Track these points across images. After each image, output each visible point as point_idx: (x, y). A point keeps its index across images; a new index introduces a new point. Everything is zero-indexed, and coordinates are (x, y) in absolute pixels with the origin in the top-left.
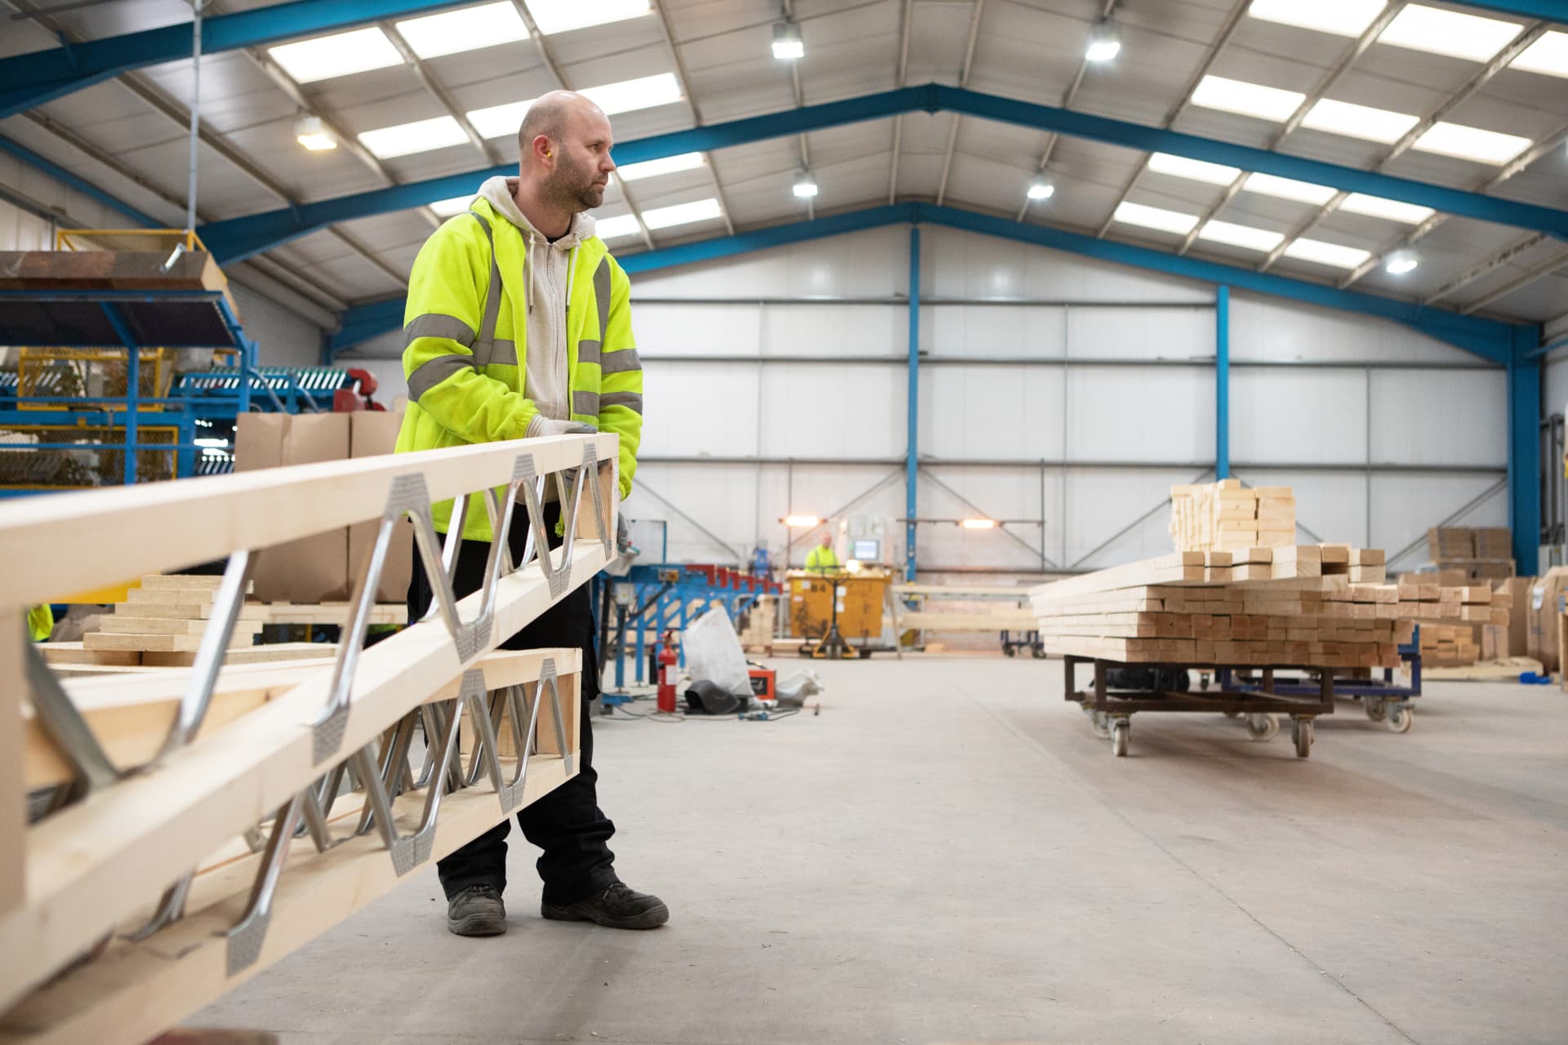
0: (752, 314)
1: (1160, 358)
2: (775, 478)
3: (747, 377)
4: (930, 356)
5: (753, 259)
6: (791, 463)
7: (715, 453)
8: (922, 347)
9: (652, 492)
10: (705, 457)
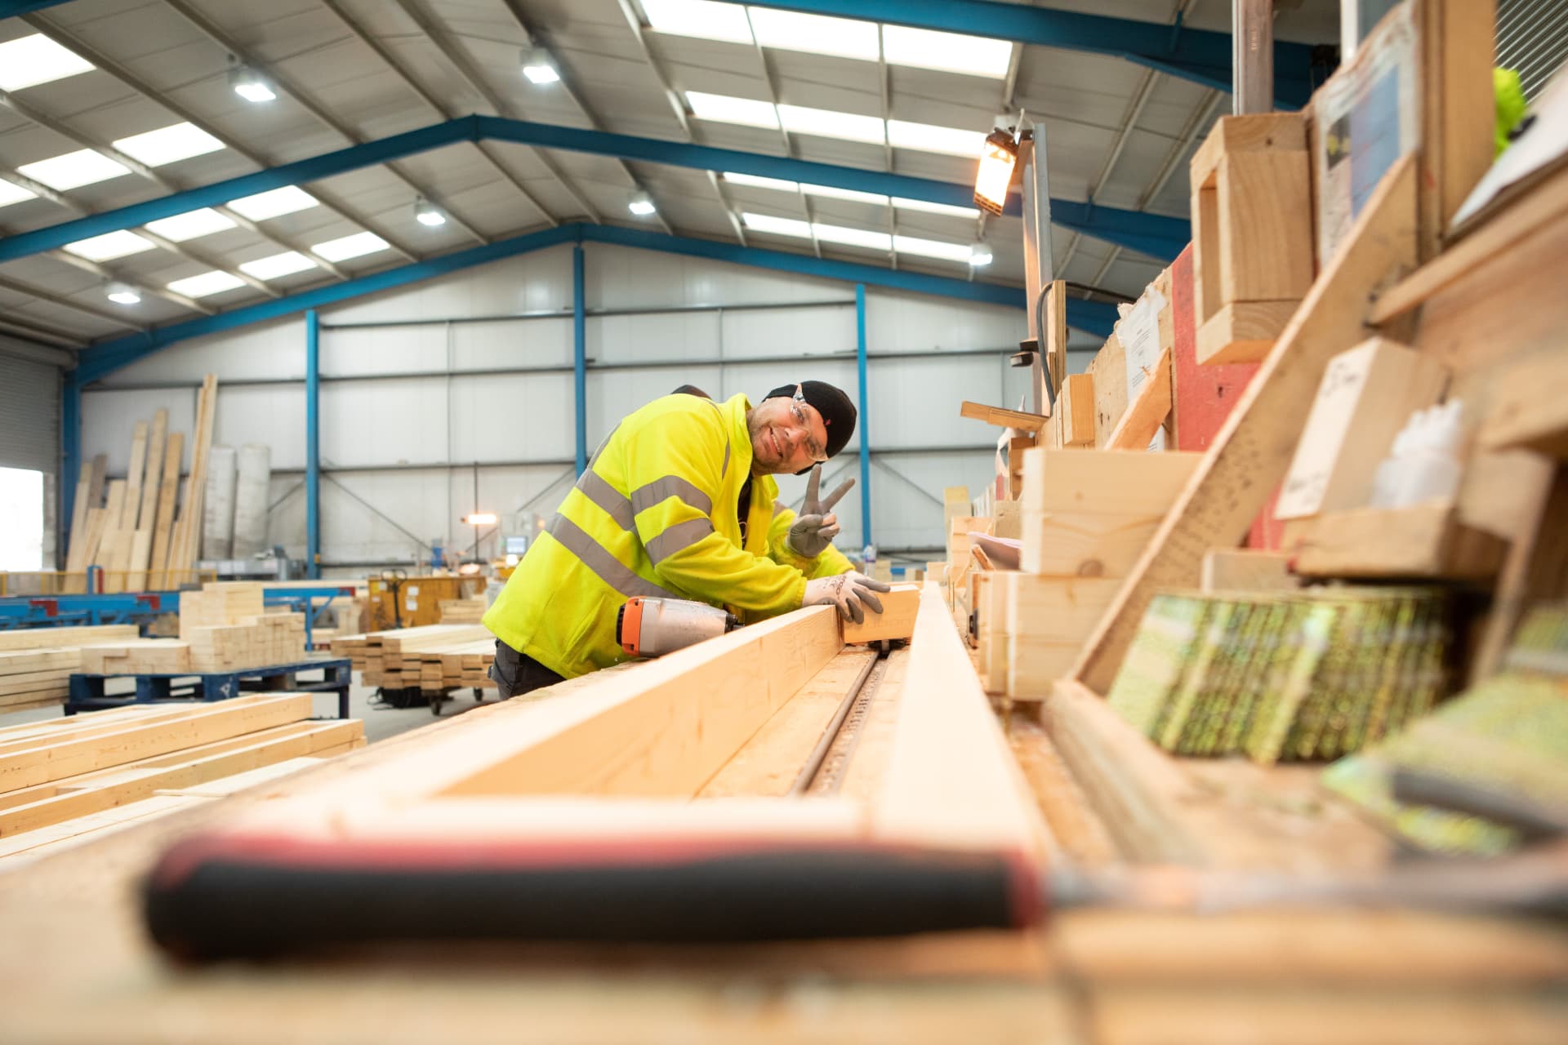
0: (441, 332)
1: (806, 354)
2: (464, 480)
3: (436, 392)
4: (597, 364)
5: (442, 282)
6: (476, 466)
7: (414, 459)
8: (588, 355)
9: (359, 500)
10: (403, 464)
